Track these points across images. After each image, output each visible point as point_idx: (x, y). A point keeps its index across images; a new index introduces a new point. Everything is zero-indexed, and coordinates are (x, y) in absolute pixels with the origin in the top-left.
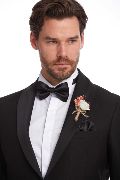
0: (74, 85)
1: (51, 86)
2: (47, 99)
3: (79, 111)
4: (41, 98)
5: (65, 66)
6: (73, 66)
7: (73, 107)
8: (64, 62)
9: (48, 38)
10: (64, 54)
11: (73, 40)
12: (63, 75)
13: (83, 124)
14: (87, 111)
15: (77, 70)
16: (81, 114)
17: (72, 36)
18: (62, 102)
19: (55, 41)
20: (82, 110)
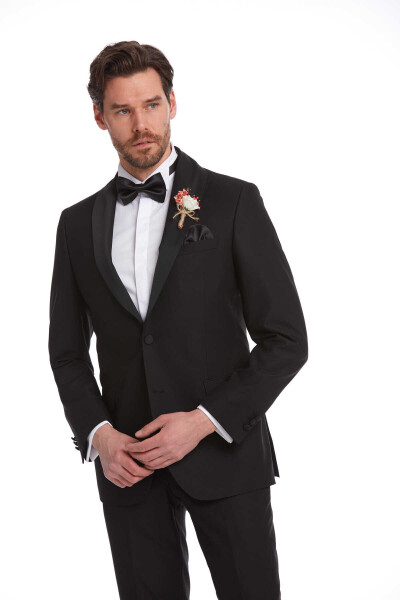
0: (173, 175)
1: (138, 182)
2: (135, 202)
3: (184, 213)
4: (126, 202)
5: (149, 146)
6: (161, 144)
7: (173, 207)
8: (145, 139)
9: (115, 106)
10: (142, 126)
11: (153, 103)
12: (146, 159)
13: (191, 231)
14: (196, 210)
15: (174, 149)
16: (187, 217)
17: (150, 96)
18: (156, 203)
19: (128, 110)
20: (187, 210)
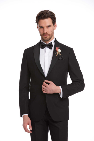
1: (46, 44)
2: (45, 49)
4: (42, 48)
5: (47, 36)
6: (50, 36)
7: (55, 51)
10: (45, 32)
11: (48, 27)
12: (46, 39)
16: (58, 54)
17: (48, 25)
18: (50, 49)
20: (59, 52)
